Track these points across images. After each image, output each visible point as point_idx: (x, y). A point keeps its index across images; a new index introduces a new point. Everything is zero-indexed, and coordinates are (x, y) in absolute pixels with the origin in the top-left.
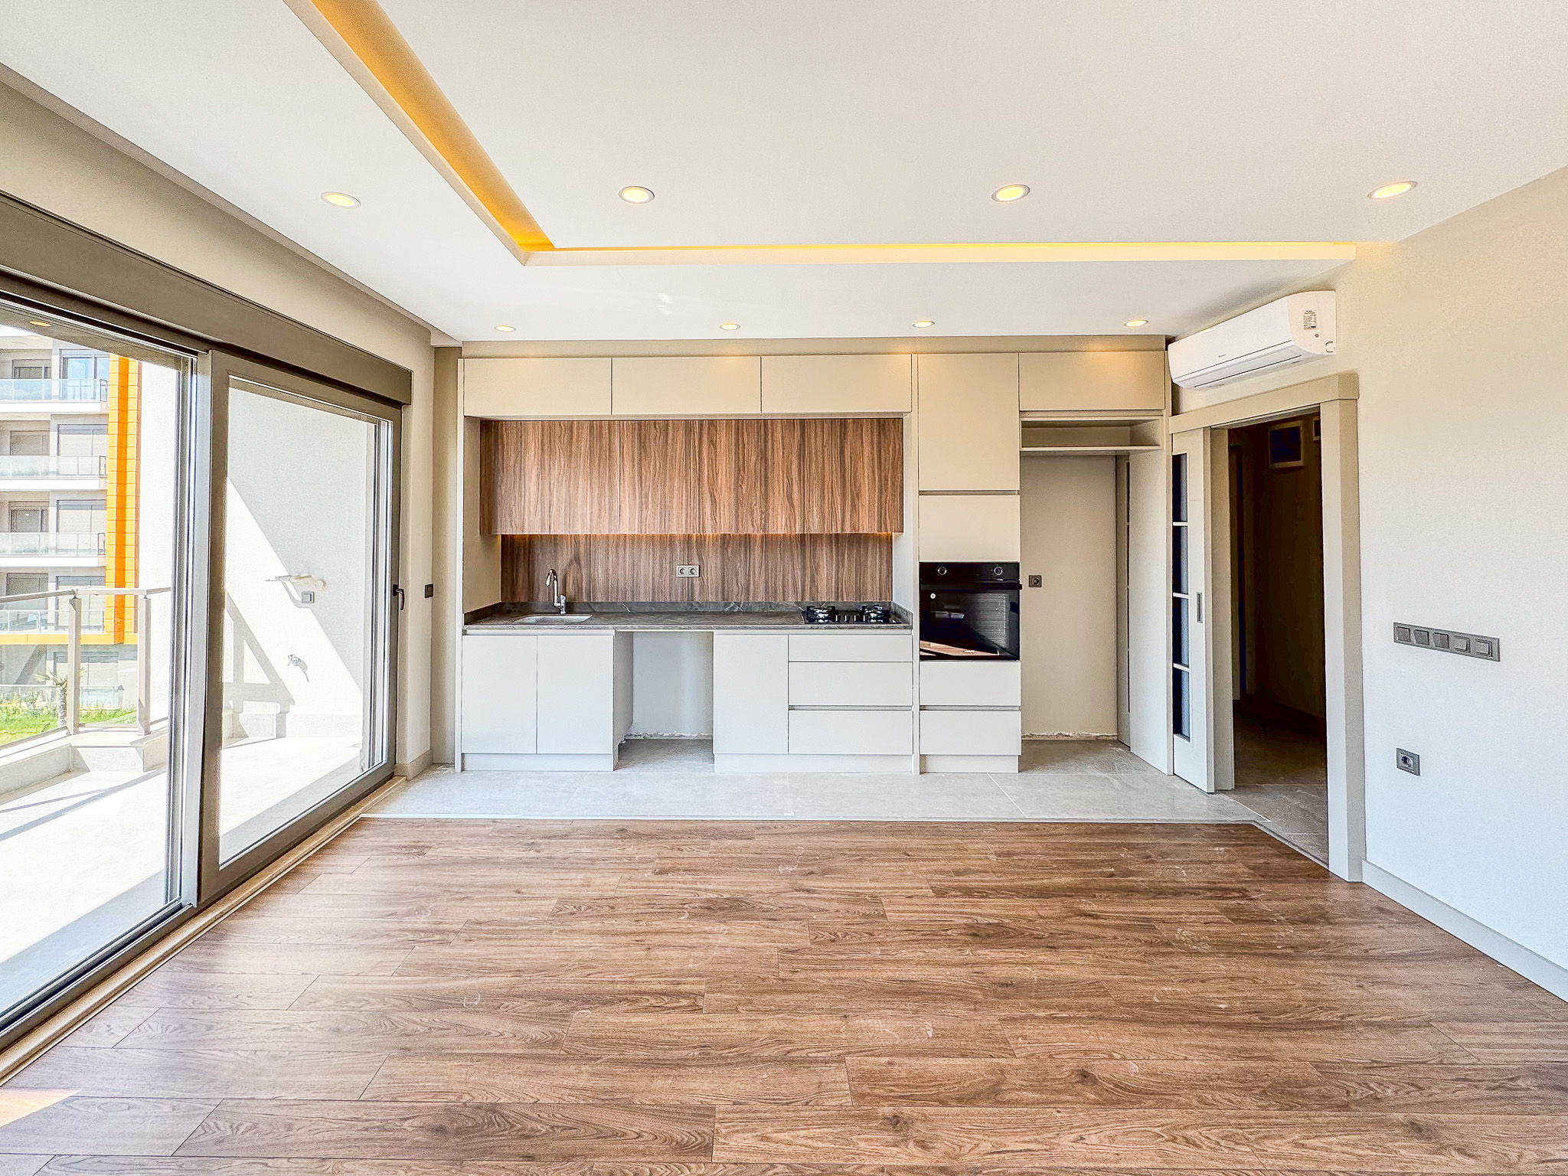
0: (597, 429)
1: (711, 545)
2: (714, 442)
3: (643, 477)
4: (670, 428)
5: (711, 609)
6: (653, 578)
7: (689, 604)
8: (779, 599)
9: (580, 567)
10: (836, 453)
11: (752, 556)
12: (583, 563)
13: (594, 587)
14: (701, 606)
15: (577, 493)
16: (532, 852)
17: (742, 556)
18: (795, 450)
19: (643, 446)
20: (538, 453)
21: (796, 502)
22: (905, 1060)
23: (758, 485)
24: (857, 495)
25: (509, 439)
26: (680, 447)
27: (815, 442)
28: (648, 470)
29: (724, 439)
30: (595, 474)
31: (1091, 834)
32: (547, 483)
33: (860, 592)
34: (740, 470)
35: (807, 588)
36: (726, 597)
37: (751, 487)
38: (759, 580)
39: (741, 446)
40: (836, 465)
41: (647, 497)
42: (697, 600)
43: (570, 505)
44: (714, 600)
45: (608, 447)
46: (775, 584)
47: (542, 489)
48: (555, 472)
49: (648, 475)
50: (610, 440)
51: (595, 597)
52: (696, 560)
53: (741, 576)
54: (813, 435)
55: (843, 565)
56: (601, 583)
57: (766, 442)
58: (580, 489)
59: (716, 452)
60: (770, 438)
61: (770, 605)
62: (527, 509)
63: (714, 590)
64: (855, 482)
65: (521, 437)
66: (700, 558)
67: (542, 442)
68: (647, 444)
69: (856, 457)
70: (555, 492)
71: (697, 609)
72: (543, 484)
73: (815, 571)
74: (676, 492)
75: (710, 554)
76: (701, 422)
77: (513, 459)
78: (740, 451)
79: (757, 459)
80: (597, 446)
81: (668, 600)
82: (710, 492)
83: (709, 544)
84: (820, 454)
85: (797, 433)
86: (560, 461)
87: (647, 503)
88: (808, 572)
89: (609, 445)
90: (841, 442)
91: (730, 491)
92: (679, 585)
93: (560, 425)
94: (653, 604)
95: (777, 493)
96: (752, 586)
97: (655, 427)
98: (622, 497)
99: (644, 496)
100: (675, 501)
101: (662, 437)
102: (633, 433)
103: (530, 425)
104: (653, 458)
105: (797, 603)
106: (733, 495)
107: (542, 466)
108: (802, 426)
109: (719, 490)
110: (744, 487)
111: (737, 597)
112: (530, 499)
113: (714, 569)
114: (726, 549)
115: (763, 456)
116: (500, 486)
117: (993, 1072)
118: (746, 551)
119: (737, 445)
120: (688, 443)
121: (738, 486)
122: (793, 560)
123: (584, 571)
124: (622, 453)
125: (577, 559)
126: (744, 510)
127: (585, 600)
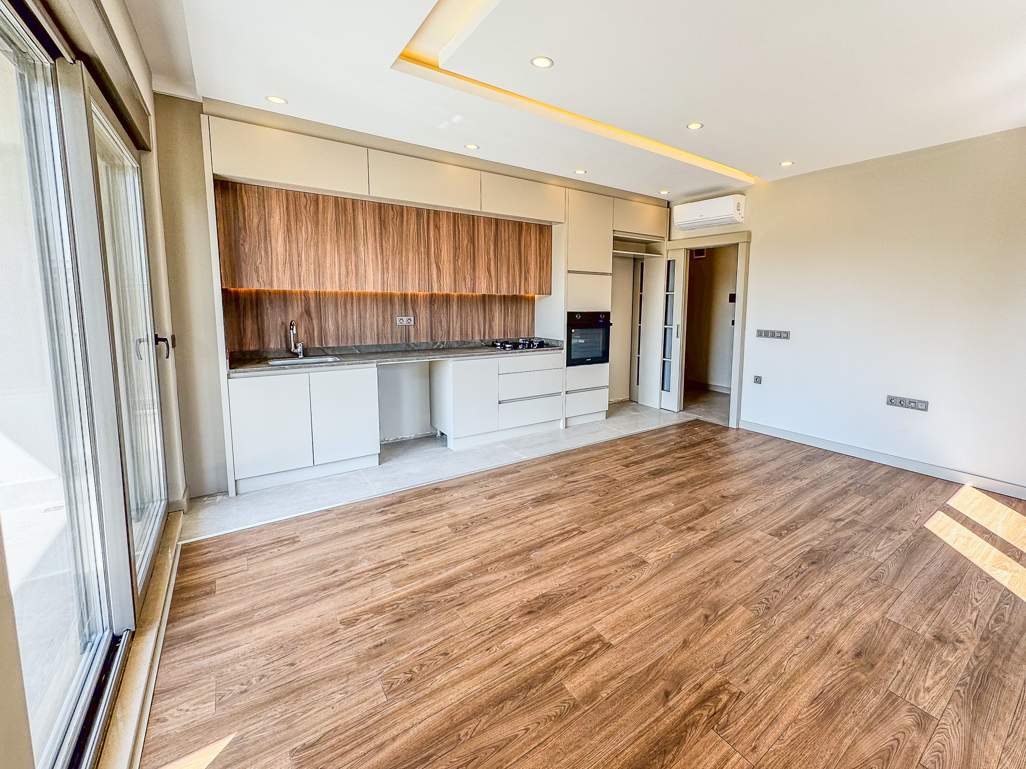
0: (341, 206)
1: (422, 301)
2: (438, 227)
3: (384, 248)
4: (405, 213)
5: (424, 347)
6: (377, 327)
7: (407, 345)
8: (470, 339)
9: (311, 319)
10: (516, 243)
11: (451, 310)
12: (314, 315)
13: (326, 334)
14: (416, 346)
15: (325, 256)
16: (389, 515)
17: (445, 310)
18: (492, 238)
19: (383, 224)
20: (284, 219)
21: (493, 274)
22: (674, 514)
23: (469, 260)
24: (527, 271)
25: (251, 203)
26: (413, 227)
27: (504, 235)
28: (387, 242)
29: (445, 227)
30: (342, 242)
31: (655, 434)
32: (294, 246)
33: (517, 333)
34: (456, 249)
35: (487, 330)
36: (434, 338)
37: (464, 263)
38: (456, 327)
39: (457, 232)
40: (516, 251)
41: (387, 263)
42: (412, 342)
43: (319, 267)
44: (425, 341)
45: (352, 221)
46: (467, 328)
47: (290, 250)
48: (303, 236)
49: (389, 246)
50: (354, 215)
51: (326, 343)
52: (411, 312)
53: (444, 323)
54: (503, 231)
55: (508, 316)
56: (331, 331)
57: (474, 230)
58: (328, 254)
59: (440, 234)
60: (476, 229)
61: (464, 342)
62: (274, 267)
63: (425, 334)
64: (527, 263)
65: (264, 202)
66: (414, 312)
67: (287, 208)
68: (387, 222)
69: (528, 246)
70: (303, 255)
71: (413, 348)
72: (290, 246)
73: (492, 319)
74: (410, 262)
75: (422, 309)
76: (428, 211)
77: (256, 221)
78: (457, 236)
79: (468, 242)
80: (342, 219)
81: (391, 343)
82: (436, 263)
83: (421, 302)
84: (507, 242)
85: (493, 227)
86: (307, 228)
87: (388, 269)
88: (487, 320)
89: (354, 219)
90: (519, 237)
91: (450, 262)
92: (399, 331)
93: (305, 196)
94: (378, 346)
95: (481, 268)
96: (451, 331)
97: (393, 210)
98: (366, 260)
99: (385, 263)
100: (410, 267)
101: (398, 219)
102: (374, 212)
103: (274, 192)
104: (391, 234)
105: (481, 340)
106: (452, 266)
107: (289, 230)
108: (497, 223)
109: (442, 263)
110: (460, 262)
111: (441, 338)
112: (277, 259)
113: (424, 319)
114: (433, 305)
115: (472, 240)
116: (243, 245)
117: (701, 506)
118: (447, 307)
119: (454, 231)
120: (418, 225)
121: (455, 260)
122: (478, 311)
123: (315, 322)
124: (365, 227)
125: (308, 312)
126: (460, 278)
127: (317, 346)
